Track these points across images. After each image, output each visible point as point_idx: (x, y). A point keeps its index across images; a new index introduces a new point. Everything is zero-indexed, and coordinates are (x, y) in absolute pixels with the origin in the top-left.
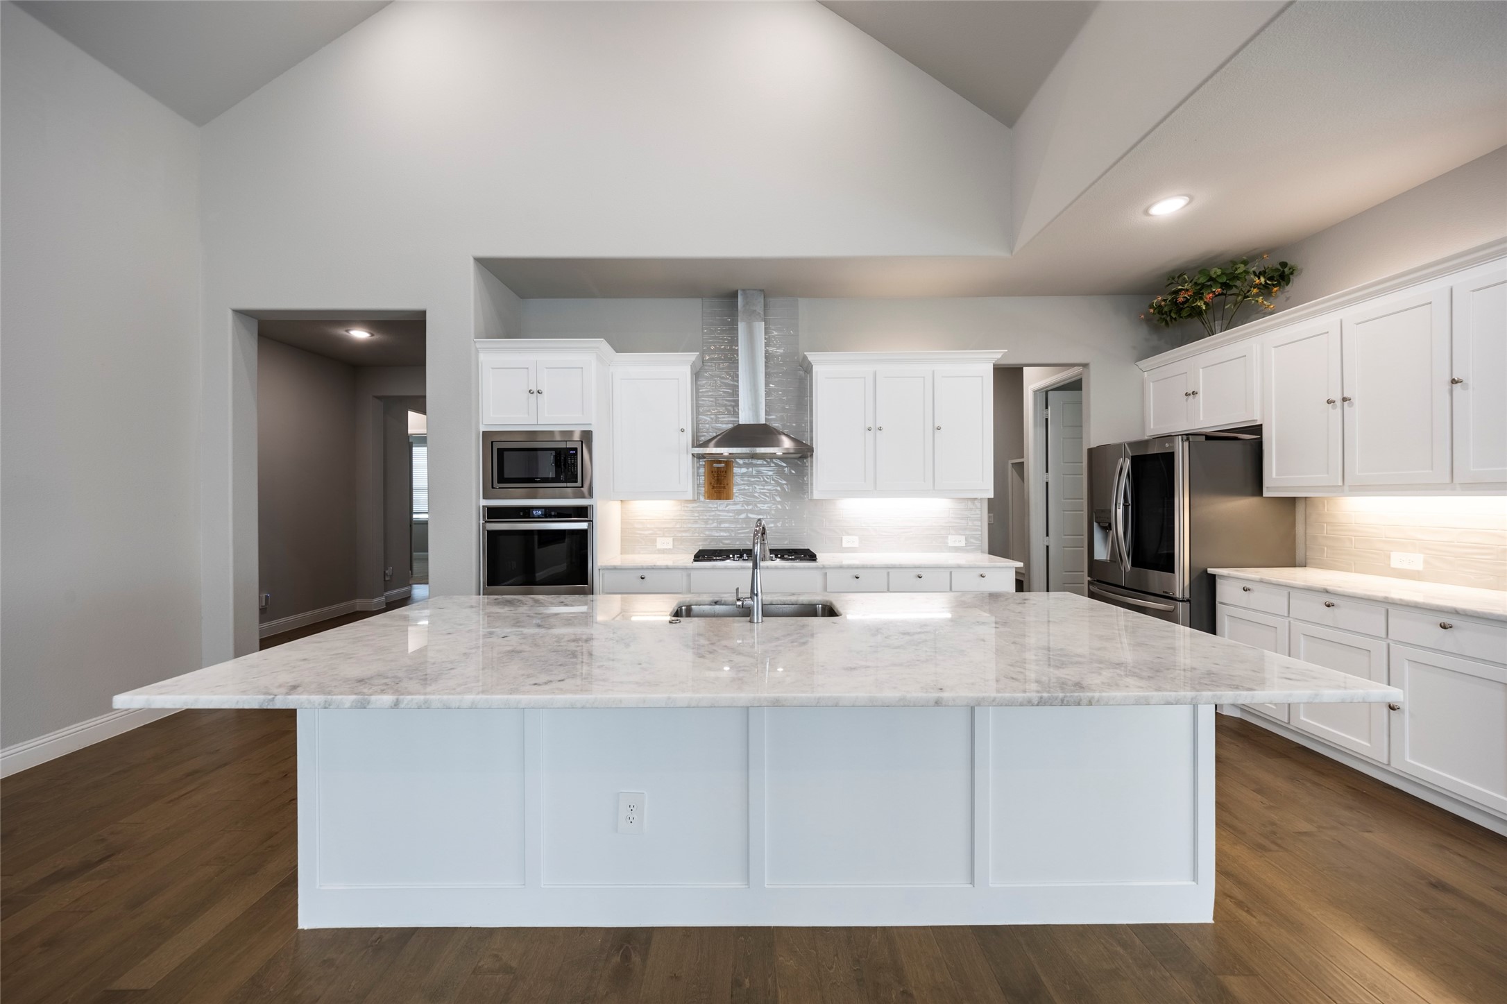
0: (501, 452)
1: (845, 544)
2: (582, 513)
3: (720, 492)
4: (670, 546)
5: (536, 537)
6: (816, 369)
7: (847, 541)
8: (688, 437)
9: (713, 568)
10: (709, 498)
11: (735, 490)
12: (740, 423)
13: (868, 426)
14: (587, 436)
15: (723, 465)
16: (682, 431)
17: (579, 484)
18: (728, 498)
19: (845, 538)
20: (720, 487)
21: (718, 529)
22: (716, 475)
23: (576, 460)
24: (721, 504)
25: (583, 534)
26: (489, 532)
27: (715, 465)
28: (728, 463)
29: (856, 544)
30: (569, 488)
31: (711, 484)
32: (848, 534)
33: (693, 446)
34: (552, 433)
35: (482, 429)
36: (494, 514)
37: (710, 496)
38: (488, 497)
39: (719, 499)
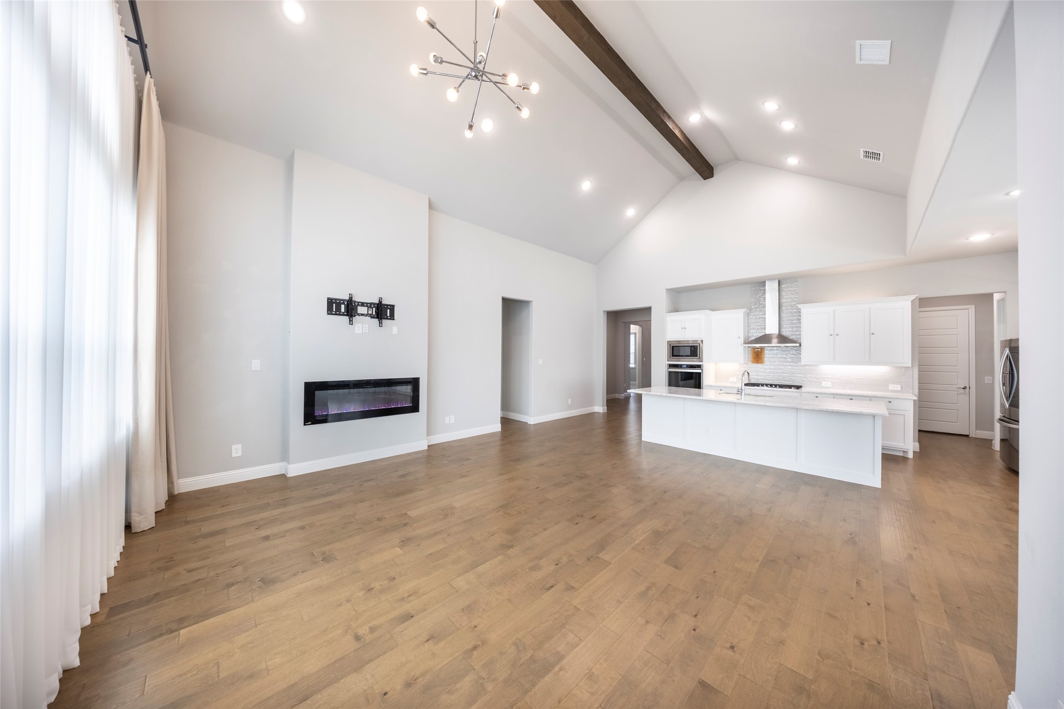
0: (673, 347)
1: (823, 385)
2: (699, 367)
3: (758, 361)
4: (736, 381)
5: (680, 374)
6: (802, 311)
7: (825, 384)
8: (742, 340)
9: (755, 389)
10: (753, 363)
11: (766, 359)
12: (766, 333)
13: (830, 333)
14: (702, 341)
15: (760, 350)
16: (739, 338)
17: (698, 357)
18: (762, 363)
19: (823, 382)
20: (758, 359)
21: (757, 375)
22: (756, 355)
23: (697, 350)
24: (759, 366)
25: (700, 374)
26: (669, 372)
27: (756, 350)
28: (762, 349)
29: (830, 386)
30: (695, 359)
31: (754, 358)
32: (825, 381)
33: (744, 344)
34: (688, 341)
35: (667, 340)
36: (671, 366)
37: (753, 362)
38: (669, 361)
39: (757, 363)
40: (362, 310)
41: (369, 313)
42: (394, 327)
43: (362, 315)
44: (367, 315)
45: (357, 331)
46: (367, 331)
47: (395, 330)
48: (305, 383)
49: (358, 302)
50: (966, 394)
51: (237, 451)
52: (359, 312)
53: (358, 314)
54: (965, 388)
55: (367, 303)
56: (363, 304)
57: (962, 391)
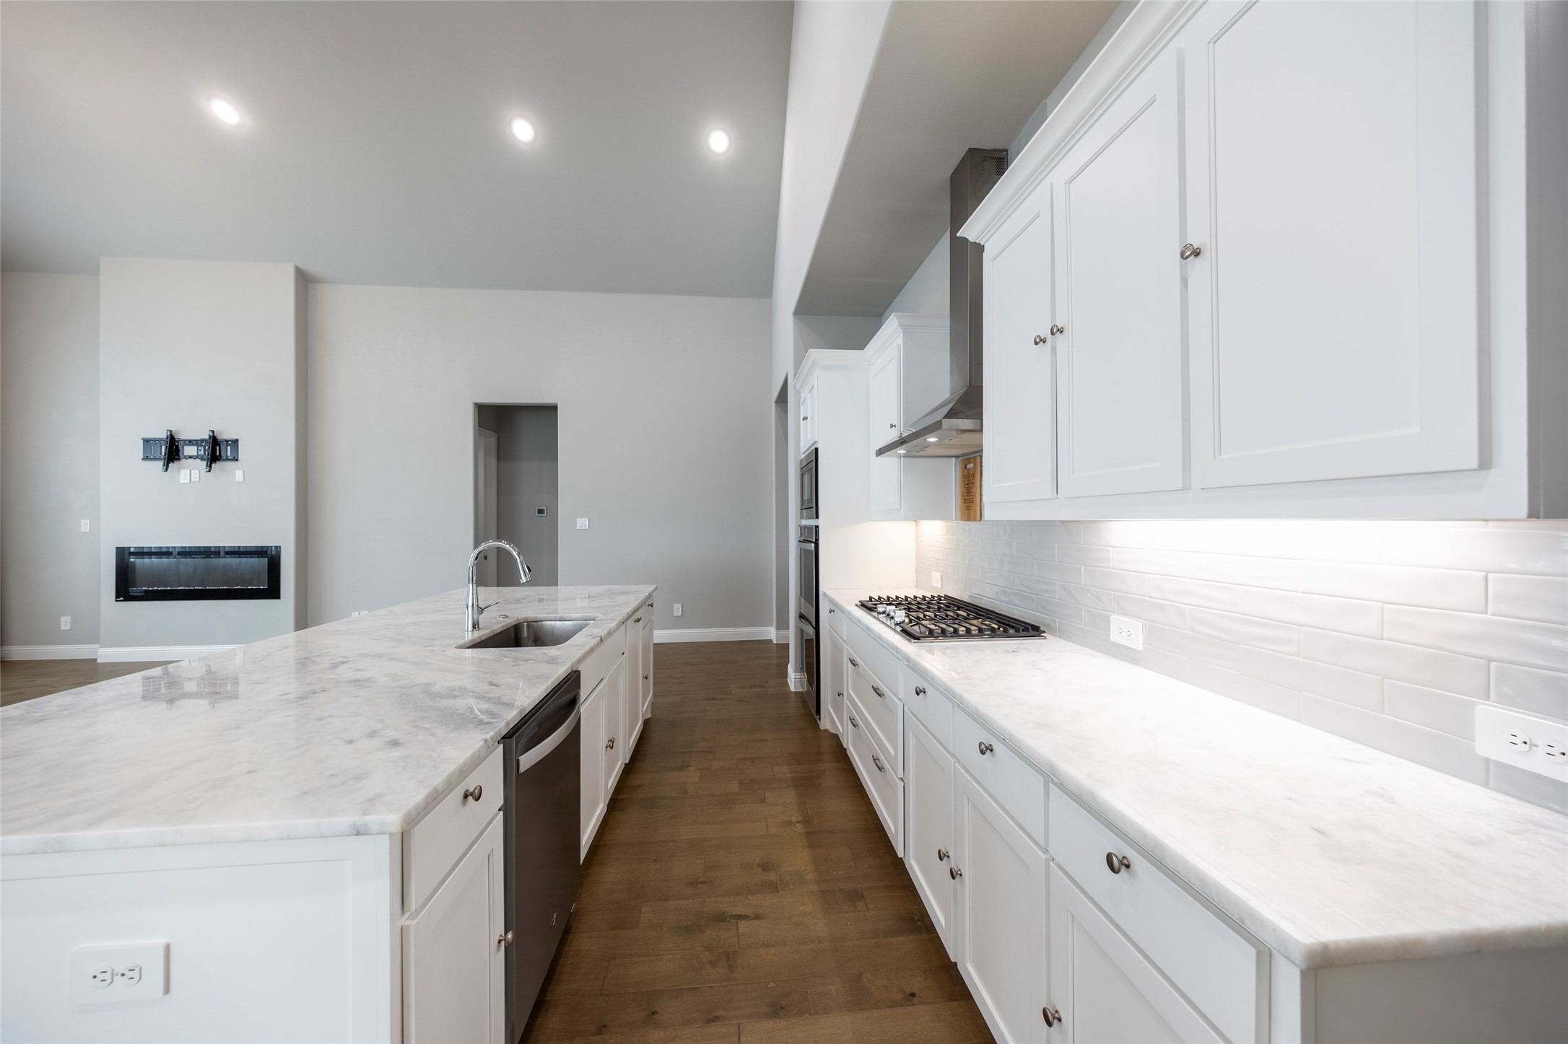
1: (1114, 636)
3: (967, 509)
15: (972, 465)
16: (892, 426)
18: (974, 519)
19: (1116, 620)
20: (970, 503)
22: (966, 482)
27: (968, 466)
29: (1137, 643)
31: (963, 496)
37: (962, 518)
38: (802, 518)
39: (969, 519)
40: (190, 450)
41: (199, 453)
42: (237, 472)
43: (190, 457)
44: (196, 457)
45: (182, 481)
46: (198, 479)
47: (239, 475)
48: (117, 548)
49: (184, 441)
51: (65, 623)
52: (186, 453)
53: (186, 457)
55: (197, 441)
56: (191, 442)
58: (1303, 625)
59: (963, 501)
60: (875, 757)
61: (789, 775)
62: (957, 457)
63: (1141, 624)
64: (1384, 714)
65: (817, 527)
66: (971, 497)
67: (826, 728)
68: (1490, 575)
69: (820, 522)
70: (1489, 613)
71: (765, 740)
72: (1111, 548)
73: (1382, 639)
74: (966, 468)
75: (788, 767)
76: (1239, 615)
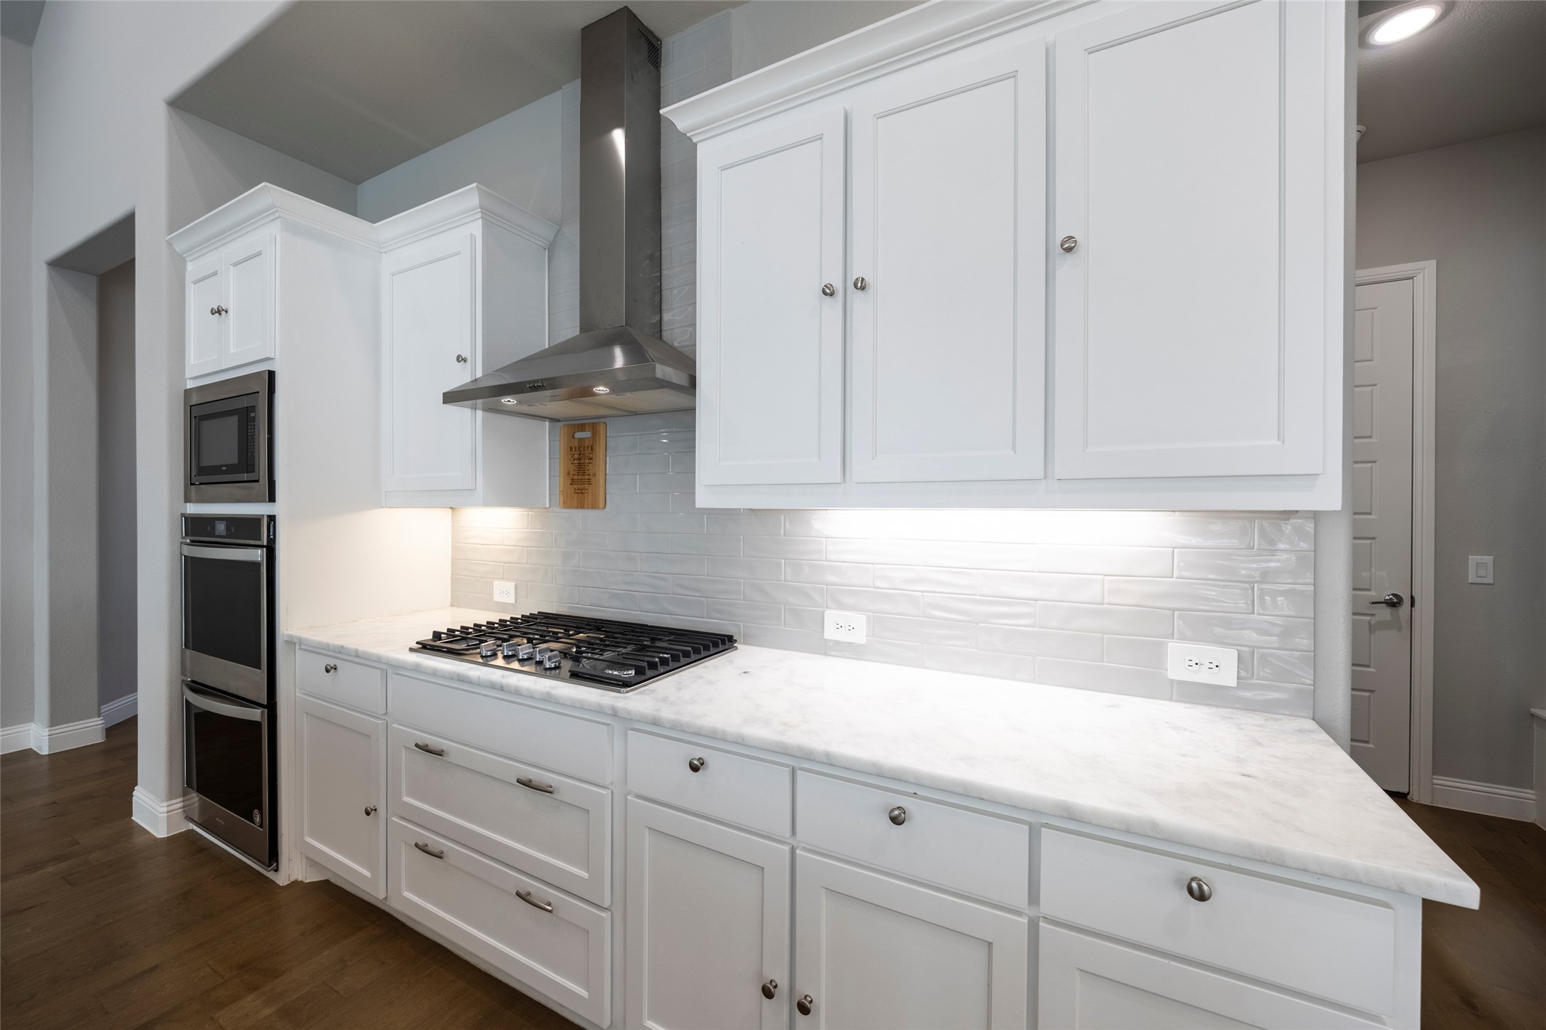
0: (198, 422)
1: (830, 633)
3: (581, 492)
7: (840, 626)
13: (825, 282)
15: (587, 434)
16: (460, 359)
17: (257, 474)
18: (594, 506)
19: (832, 617)
20: (582, 482)
22: (576, 456)
27: (579, 435)
28: (598, 428)
29: (860, 637)
31: (569, 474)
32: (841, 606)
35: (185, 386)
37: (567, 504)
38: (187, 500)
39: (581, 505)
50: (1399, 629)
54: (1395, 603)
57: (1385, 613)
58: (1036, 600)
59: (570, 481)
60: (522, 892)
61: (268, 1011)
62: (553, 420)
63: (865, 617)
64: (1103, 662)
65: (272, 519)
66: (586, 477)
67: (292, 879)
68: (1175, 550)
69: (277, 509)
70: (1174, 576)
71: (152, 969)
72: (824, 539)
73: (1103, 604)
74: (573, 437)
75: (252, 996)
76: (977, 597)
